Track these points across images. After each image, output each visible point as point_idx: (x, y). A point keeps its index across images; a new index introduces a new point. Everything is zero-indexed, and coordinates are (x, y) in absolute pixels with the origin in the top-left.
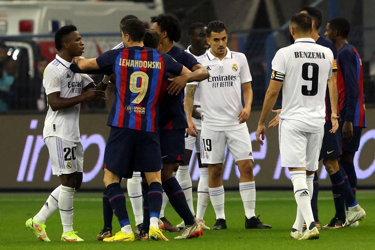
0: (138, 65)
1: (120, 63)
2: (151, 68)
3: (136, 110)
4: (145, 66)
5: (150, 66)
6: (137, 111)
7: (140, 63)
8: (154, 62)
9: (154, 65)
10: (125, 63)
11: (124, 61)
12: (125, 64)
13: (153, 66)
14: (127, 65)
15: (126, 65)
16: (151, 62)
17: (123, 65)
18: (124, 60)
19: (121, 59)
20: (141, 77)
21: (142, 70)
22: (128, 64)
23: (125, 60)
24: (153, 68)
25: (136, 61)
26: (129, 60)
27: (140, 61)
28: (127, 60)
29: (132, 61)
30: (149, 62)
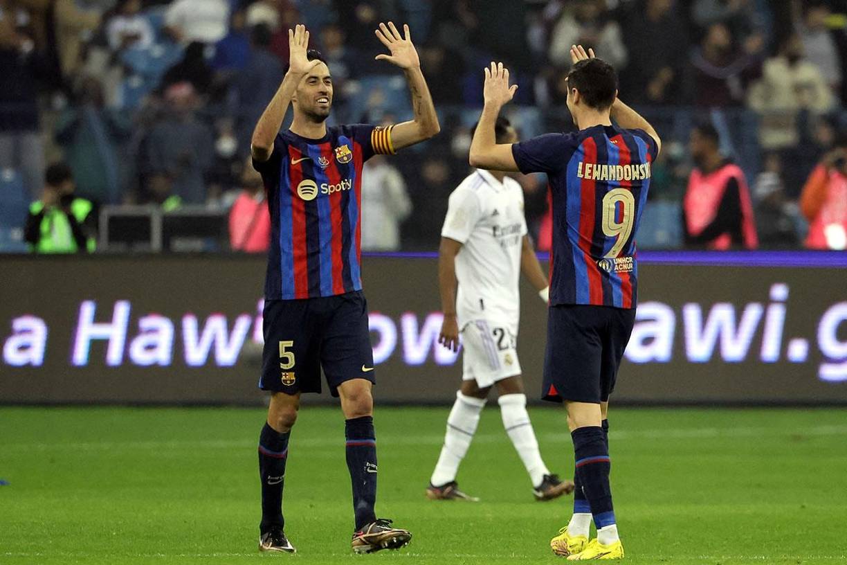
0: (614, 177)
1: (580, 171)
2: (638, 178)
3: (618, 265)
4: (628, 176)
5: (636, 175)
6: (621, 267)
7: (618, 171)
8: (642, 166)
9: (643, 172)
10: (592, 171)
11: (590, 168)
12: (591, 174)
13: (641, 174)
14: (596, 178)
15: (594, 178)
16: (637, 166)
17: (587, 177)
18: (588, 166)
19: (581, 164)
20: (622, 200)
21: (622, 185)
22: (596, 174)
23: (590, 165)
24: (642, 178)
25: (610, 166)
26: (599, 166)
27: (618, 167)
28: (595, 166)
29: (605, 167)
30: (633, 166)
